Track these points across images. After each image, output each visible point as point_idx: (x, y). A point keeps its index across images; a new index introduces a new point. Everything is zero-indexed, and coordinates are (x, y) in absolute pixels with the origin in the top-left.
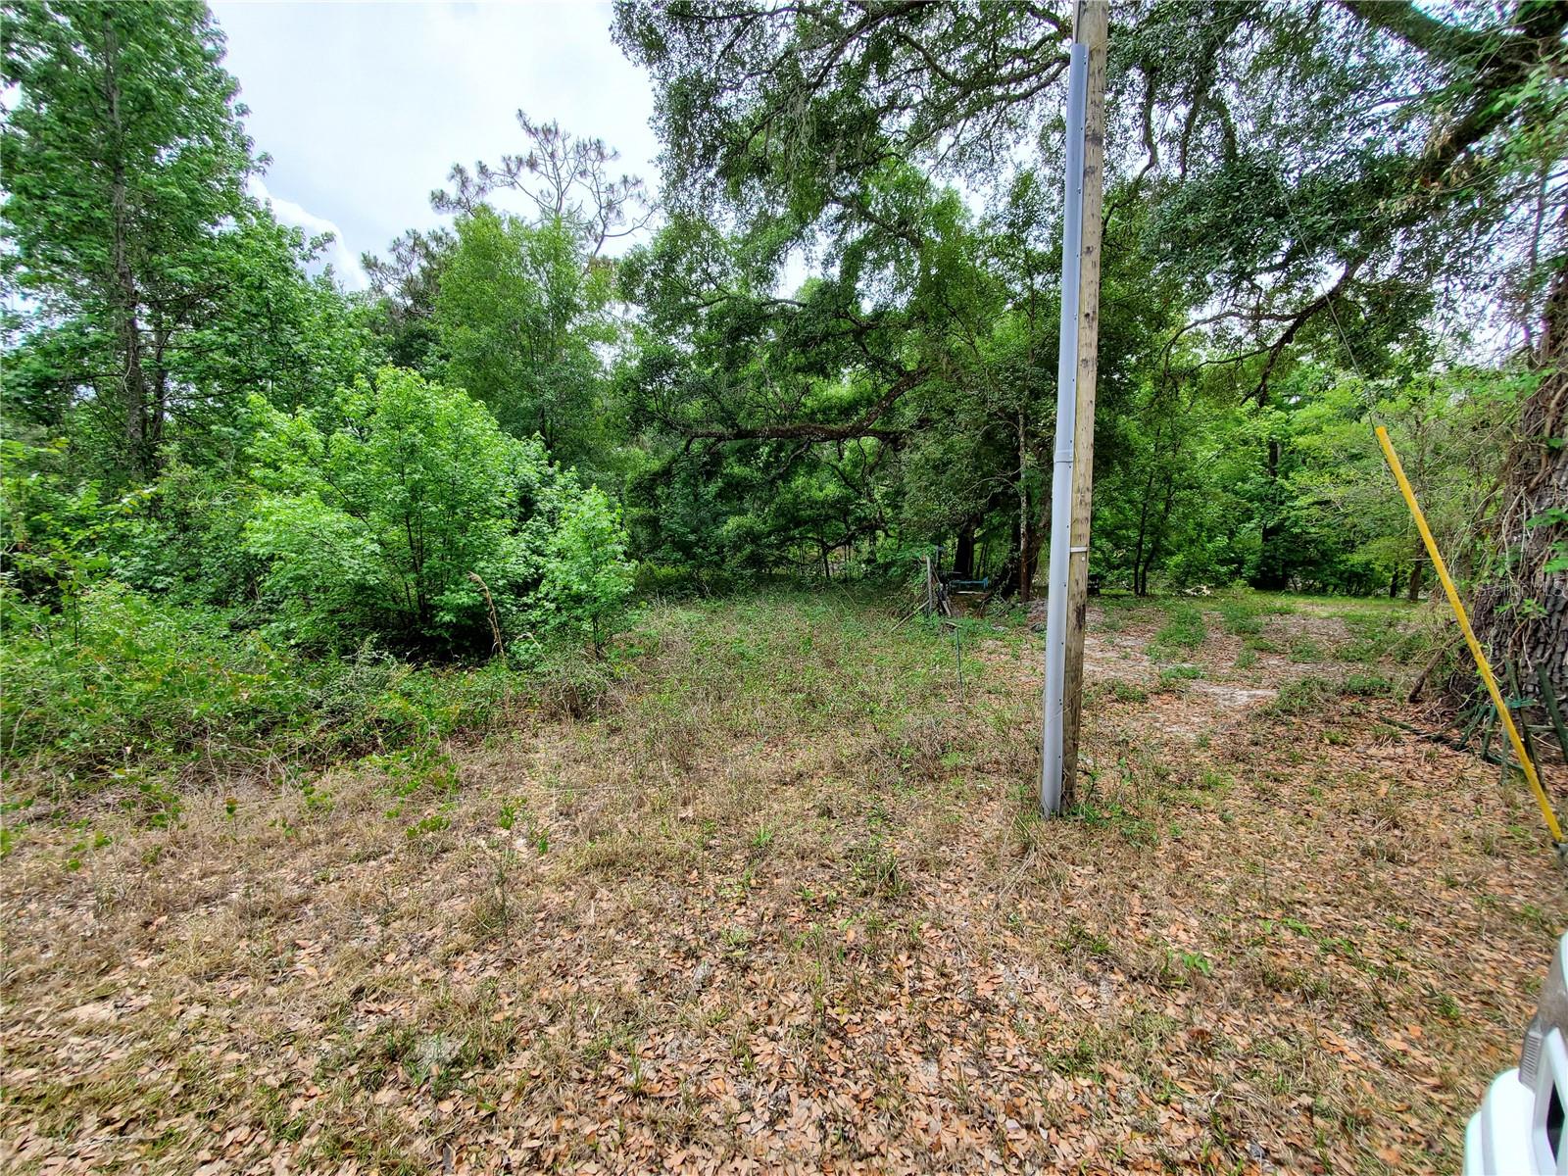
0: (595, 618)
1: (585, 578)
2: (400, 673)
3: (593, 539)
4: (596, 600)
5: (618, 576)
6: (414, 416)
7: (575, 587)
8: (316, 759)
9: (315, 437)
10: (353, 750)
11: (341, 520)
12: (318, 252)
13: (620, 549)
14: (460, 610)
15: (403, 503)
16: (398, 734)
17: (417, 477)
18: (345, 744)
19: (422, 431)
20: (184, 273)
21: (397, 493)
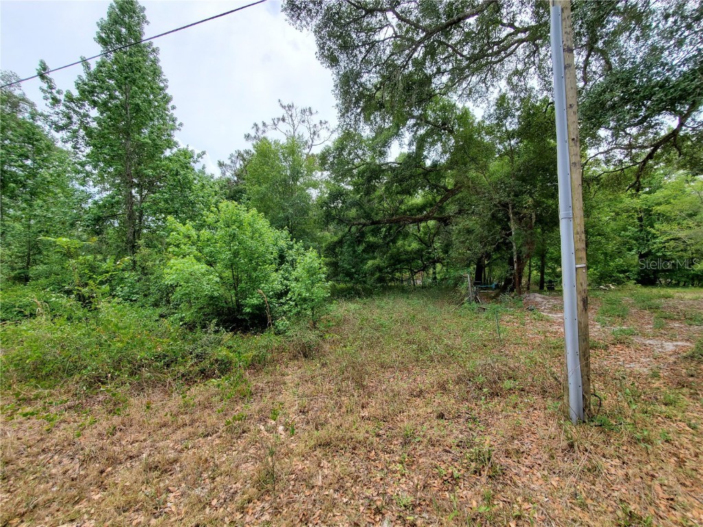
0: (312, 309)
1: (308, 290)
2: (227, 336)
3: (311, 272)
4: (313, 300)
5: (322, 290)
6: (235, 221)
7: (304, 295)
8: (188, 379)
9: (193, 233)
10: (205, 375)
11: (203, 267)
12: (200, 159)
13: (323, 276)
14: (253, 306)
15: (230, 260)
16: (225, 367)
17: (236, 247)
18: (202, 371)
19: (238, 227)
20: (150, 172)
21: (226, 255)
